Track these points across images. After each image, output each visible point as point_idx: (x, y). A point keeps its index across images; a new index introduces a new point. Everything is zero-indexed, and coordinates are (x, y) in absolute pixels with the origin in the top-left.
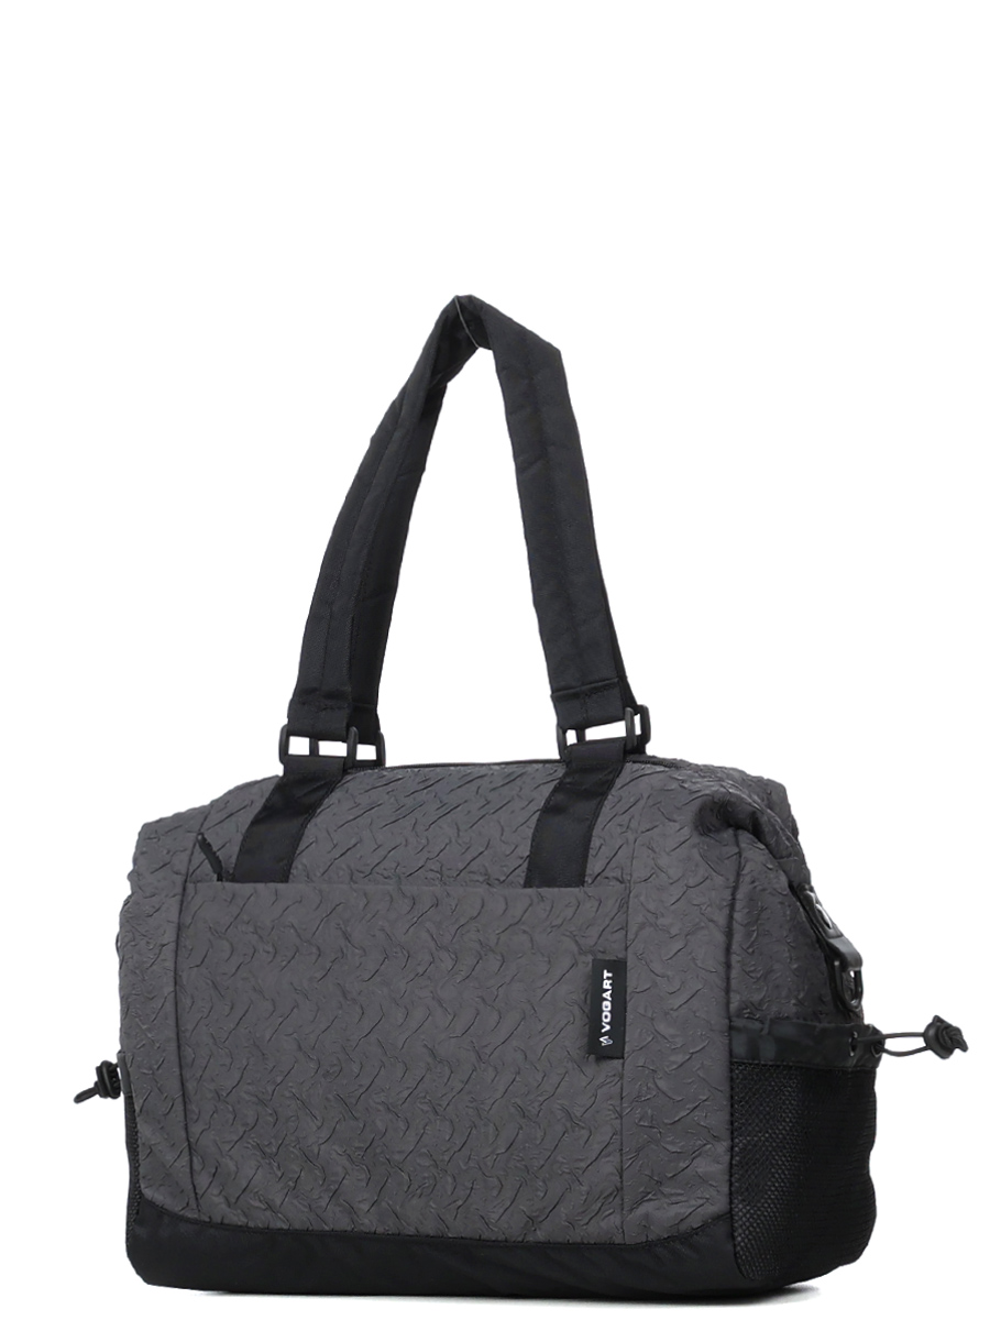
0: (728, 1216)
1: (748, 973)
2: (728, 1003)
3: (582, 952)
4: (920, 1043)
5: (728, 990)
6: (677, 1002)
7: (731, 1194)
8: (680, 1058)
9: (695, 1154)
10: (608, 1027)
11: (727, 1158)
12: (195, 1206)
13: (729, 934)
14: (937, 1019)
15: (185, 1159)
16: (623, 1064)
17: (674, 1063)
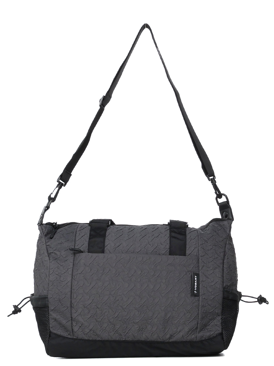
0: (221, 334)
1: (227, 279)
2: (223, 285)
3: (188, 272)
4: (256, 300)
5: (223, 282)
6: (213, 284)
7: (222, 328)
8: (213, 297)
9: (214, 319)
10: (196, 289)
11: (221, 320)
12: (72, 334)
13: (223, 270)
14: (261, 296)
15: (70, 322)
16: (199, 298)
17: (211, 298)
